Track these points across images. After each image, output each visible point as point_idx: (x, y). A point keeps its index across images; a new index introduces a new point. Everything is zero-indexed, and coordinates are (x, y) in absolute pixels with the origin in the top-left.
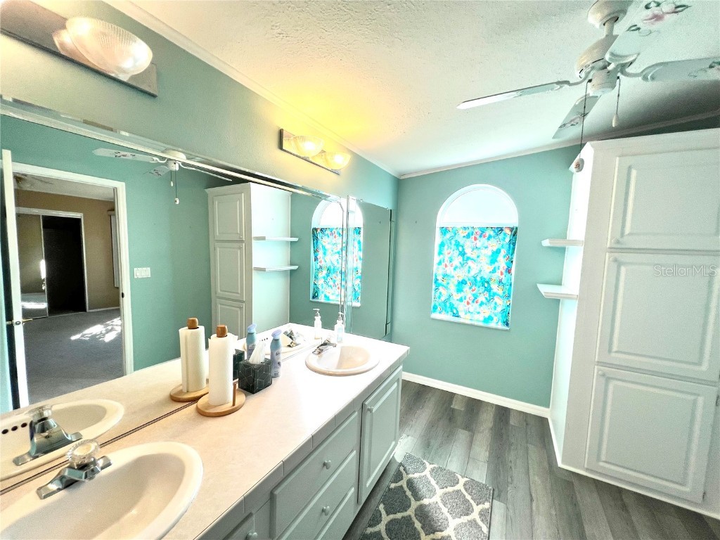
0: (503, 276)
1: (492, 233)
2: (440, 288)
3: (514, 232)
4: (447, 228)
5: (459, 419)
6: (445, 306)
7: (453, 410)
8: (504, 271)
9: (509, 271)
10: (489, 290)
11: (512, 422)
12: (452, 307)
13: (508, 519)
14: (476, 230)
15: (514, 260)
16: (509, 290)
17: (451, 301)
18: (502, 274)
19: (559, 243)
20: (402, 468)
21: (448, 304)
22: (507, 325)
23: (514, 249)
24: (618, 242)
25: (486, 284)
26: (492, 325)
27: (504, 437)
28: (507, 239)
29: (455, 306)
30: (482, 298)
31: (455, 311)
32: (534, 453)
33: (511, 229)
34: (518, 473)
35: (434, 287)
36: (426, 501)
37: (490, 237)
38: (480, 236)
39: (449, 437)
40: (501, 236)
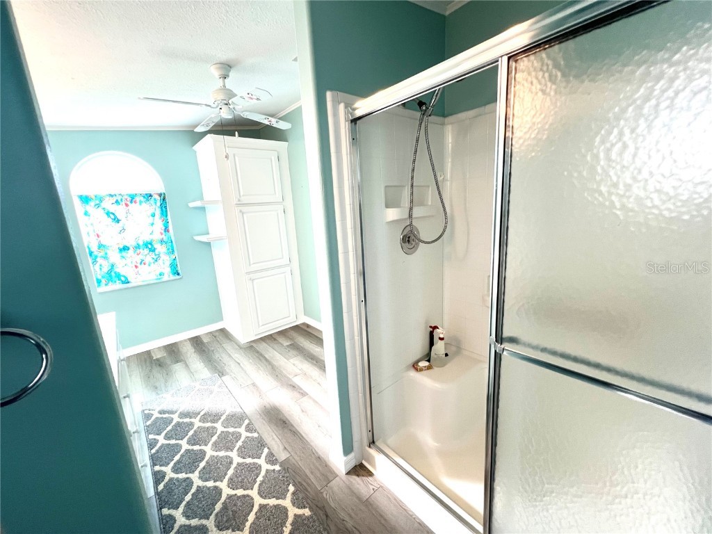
0: (163, 236)
1: (142, 199)
2: (98, 259)
3: (163, 197)
4: (87, 197)
5: (168, 361)
6: (111, 276)
7: (158, 360)
8: (163, 232)
9: (167, 230)
10: (152, 250)
11: (205, 341)
12: (118, 276)
13: (234, 379)
14: (126, 197)
15: (170, 220)
16: (172, 246)
17: (117, 270)
18: (162, 234)
19: (198, 204)
20: (146, 412)
21: (113, 274)
22: (178, 274)
23: (166, 211)
24: (239, 200)
25: (149, 246)
26: (166, 278)
27: (206, 350)
28: (159, 204)
29: (122, 273)
30: (148, 259)
31: (123, 279)
32: (228, 346)
33: (160, 195)
34: (225, 359)
35: (90, 261)
36: (181, 410)
37: (141, 202)
38: (131, 202)
39: (169, 373)
40: (152, 201)
